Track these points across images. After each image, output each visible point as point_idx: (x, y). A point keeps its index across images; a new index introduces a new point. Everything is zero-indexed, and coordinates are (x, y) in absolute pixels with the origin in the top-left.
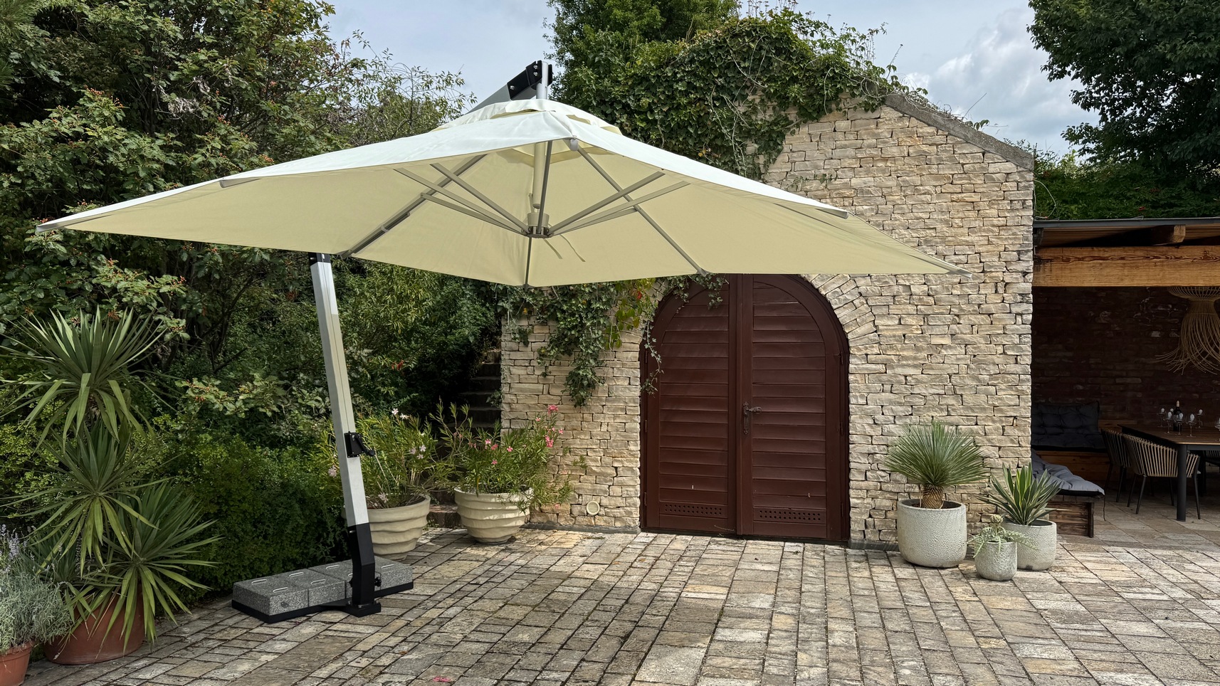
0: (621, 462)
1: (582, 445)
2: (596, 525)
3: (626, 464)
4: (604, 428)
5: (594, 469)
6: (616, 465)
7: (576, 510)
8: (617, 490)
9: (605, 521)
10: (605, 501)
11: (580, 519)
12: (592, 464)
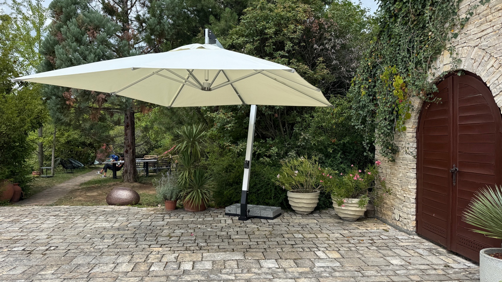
0: (406, 193)
1: (395, 182)
2: (399, 226)
3: (408, 196)
4: (401, 175)
5: (398, 196)
6: (404, 195)
7: (393, 215)
8: (405, 209)
9: (401, 225)
10: (401, 215)
11: (394, 221)
12: (397, 193)
